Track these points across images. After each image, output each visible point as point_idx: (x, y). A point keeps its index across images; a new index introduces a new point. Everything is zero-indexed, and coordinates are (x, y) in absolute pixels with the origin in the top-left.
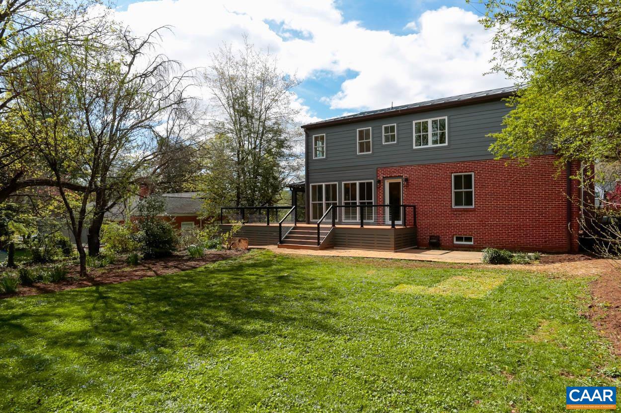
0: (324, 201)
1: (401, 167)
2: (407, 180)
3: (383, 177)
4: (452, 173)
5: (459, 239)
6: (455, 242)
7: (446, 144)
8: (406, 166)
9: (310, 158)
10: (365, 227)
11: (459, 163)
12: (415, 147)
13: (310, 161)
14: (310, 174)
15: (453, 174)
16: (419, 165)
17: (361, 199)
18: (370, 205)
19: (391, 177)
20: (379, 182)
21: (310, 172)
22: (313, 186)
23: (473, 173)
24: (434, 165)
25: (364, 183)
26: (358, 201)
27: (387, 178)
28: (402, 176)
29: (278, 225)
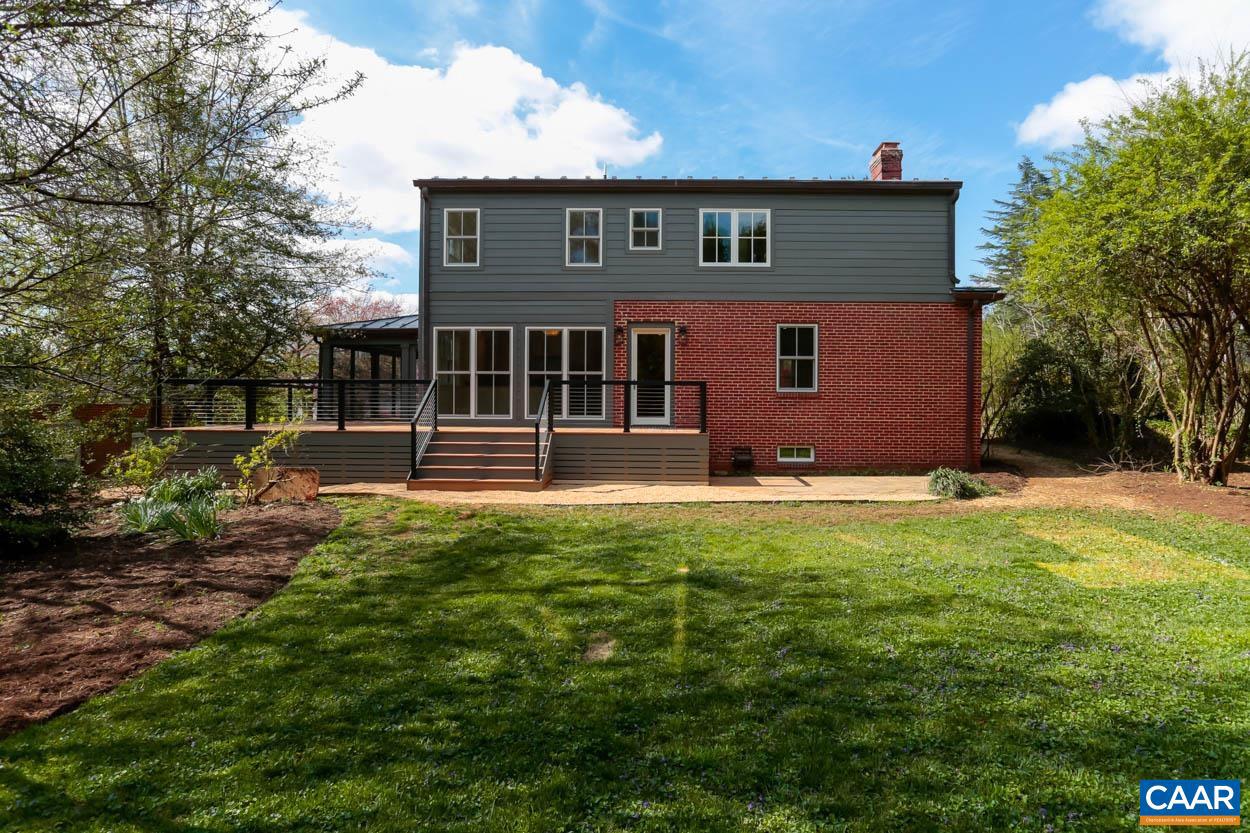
0: (473, 371)
1: (671, 302)
2: (683, 330)
3: (629, 322)
4: (778, 322)
5: (786, 453)
6: (780, 459)
7: (768, 264)
8: (682, 302)
9: (433, 262)
10: (633, 431)
11: (790, 303)
12: (702, 264)
13: (434, 270)
14: (433, 303)
15: (778, 325)
16: (710, 302)
17: (572, 368)
18: (596, 382)
19: (647, 323)
20: (619, 331)
21: (432, 296)
22: (440, 333)
23: (816, 325)
24: (742, 303)
25: (582, 332)
26: (565, 373)
27: (637, 323)
28: (673, 323)
29: (408, 428)
